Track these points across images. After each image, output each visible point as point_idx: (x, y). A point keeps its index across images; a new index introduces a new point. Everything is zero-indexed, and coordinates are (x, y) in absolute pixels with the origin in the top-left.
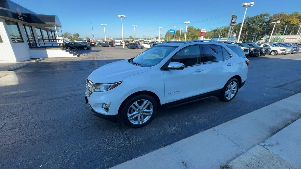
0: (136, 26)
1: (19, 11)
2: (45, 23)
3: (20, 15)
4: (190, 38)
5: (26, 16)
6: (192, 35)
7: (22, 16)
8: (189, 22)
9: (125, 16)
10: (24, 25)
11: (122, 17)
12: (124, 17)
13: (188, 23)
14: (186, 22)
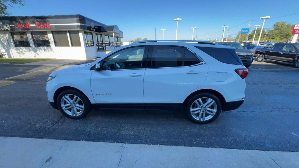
0: (196, 28)
1: (93, 25)
2: (107, 32)
3: (93, 27)
4: (276, 38)
5: (98, 28)
6: (281, 34)
7: (94, 28)
8: (269, 17)
9: (181, 19)
10: (97, 34)
11: (177, 21)
12: (179, 20)
13: (267, 18)
14: (263, 17)
